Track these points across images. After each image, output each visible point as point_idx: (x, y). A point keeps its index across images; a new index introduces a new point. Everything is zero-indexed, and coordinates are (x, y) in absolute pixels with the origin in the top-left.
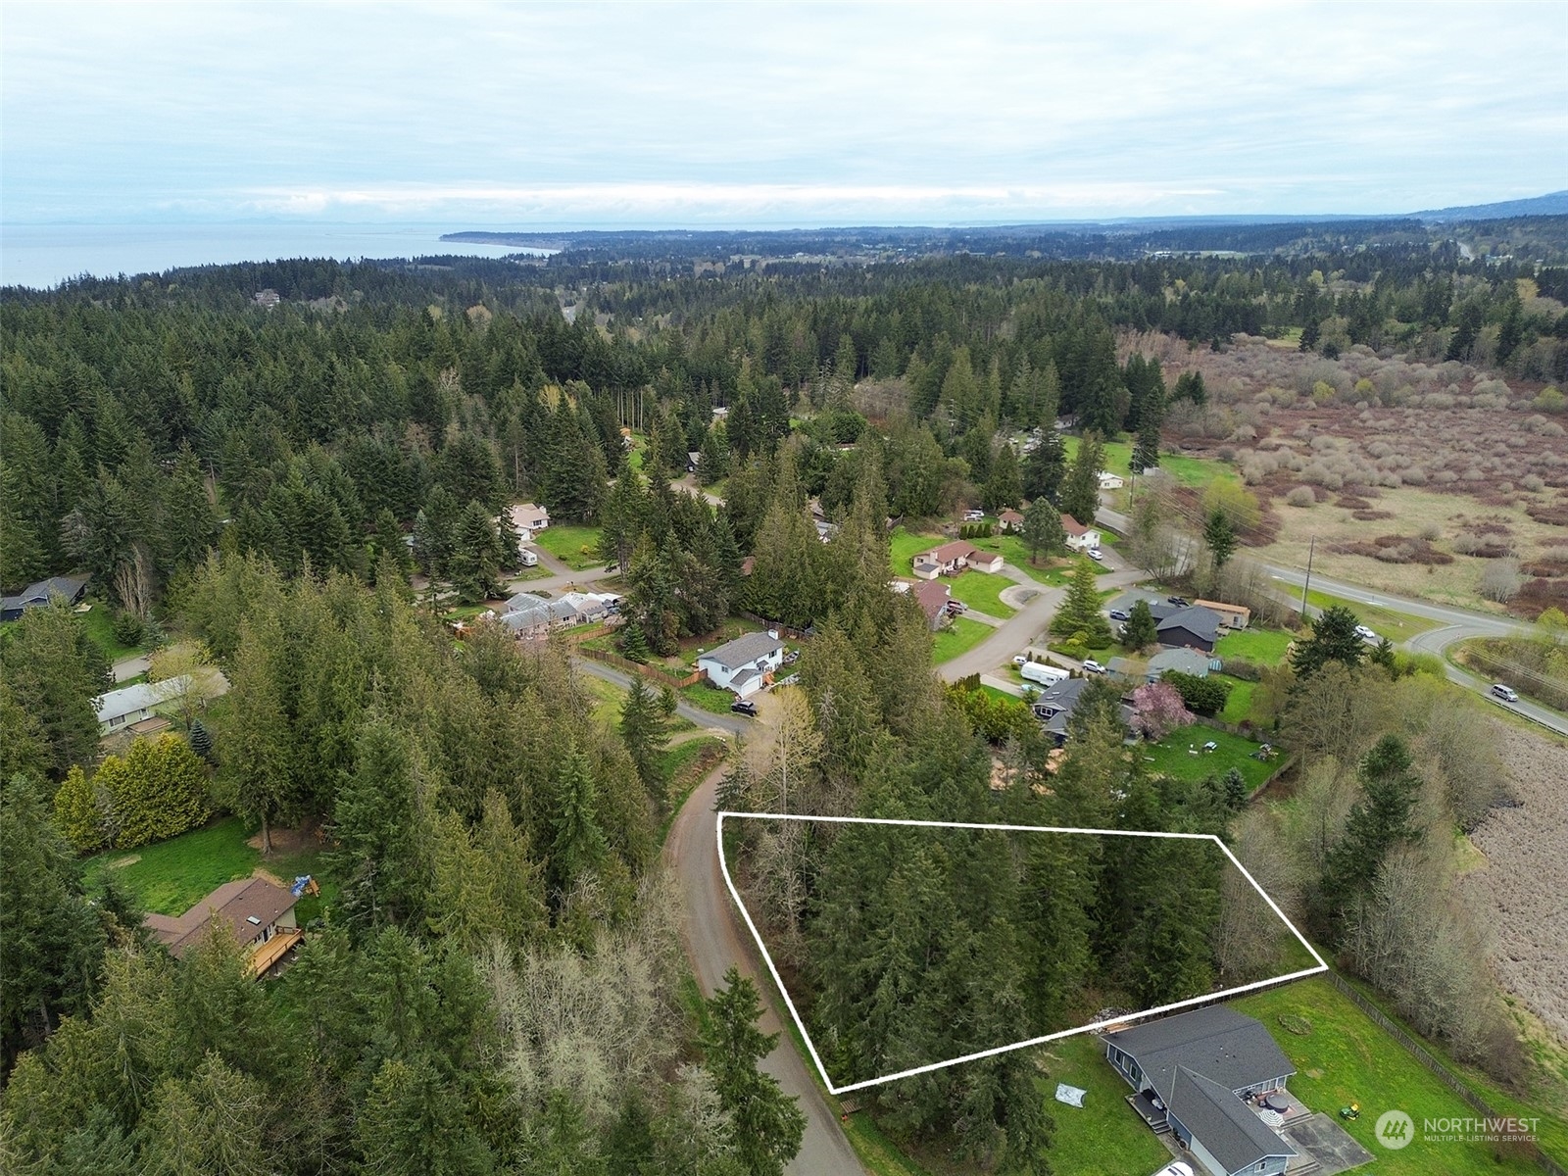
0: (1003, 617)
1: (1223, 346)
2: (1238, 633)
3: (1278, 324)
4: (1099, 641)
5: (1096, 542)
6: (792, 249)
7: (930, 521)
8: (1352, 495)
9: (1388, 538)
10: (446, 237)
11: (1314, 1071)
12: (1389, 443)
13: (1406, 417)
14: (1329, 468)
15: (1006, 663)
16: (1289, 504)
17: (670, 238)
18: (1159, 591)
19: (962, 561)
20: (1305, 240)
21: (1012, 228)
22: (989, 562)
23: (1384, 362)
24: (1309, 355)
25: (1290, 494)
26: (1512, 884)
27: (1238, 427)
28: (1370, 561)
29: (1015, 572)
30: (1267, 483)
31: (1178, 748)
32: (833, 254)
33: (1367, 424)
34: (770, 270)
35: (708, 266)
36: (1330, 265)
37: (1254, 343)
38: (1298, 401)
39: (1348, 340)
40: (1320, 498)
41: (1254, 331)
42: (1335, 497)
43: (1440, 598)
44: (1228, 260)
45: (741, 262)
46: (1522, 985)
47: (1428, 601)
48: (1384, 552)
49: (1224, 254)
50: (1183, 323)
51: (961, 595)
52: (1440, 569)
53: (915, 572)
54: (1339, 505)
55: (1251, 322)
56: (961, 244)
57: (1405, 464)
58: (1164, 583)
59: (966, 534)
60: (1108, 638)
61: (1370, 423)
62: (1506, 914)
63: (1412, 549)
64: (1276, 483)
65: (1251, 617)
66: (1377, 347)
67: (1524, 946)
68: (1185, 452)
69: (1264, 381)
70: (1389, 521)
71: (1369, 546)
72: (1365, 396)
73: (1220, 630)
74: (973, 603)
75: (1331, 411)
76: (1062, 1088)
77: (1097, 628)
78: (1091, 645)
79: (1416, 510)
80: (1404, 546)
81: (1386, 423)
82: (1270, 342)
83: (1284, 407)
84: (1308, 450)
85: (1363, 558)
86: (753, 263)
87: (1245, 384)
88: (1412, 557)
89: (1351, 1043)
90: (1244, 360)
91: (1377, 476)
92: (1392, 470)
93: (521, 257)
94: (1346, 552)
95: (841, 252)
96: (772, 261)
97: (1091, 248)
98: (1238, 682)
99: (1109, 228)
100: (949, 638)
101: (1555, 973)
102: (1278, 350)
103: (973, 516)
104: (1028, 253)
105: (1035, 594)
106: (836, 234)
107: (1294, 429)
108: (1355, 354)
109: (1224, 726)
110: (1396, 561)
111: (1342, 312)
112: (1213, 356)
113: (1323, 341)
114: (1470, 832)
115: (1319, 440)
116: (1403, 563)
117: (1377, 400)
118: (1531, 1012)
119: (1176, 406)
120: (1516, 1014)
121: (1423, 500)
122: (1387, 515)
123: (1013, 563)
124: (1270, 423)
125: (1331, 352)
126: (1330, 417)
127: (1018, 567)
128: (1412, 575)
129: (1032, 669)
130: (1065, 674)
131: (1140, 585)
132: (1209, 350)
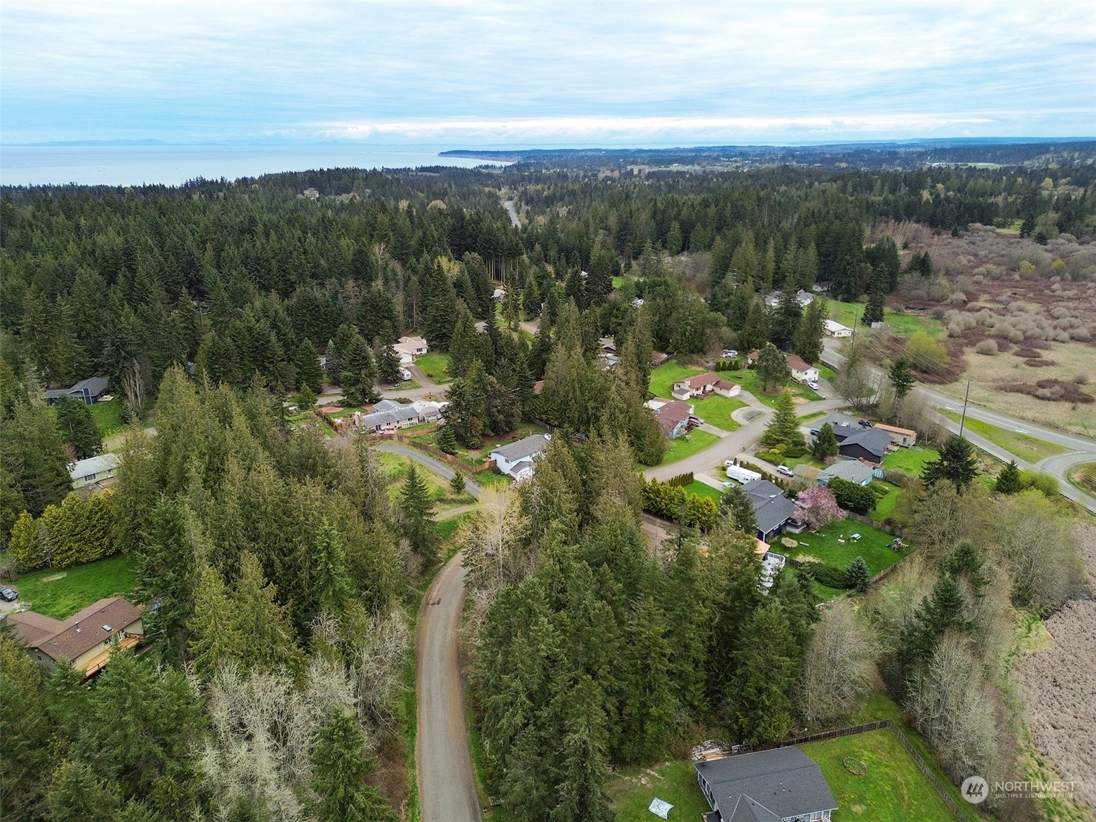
0: (730, 430)
1: (960, 232)
2: (905, 450)
3: (1005, 217)
4: (796, 450)
5: (816, 377)
6: (671, 162)
7: (695, 357)
8: (1029, 347)
9: (1048, 381)
10: (442, 154)
11: (858, 807)
12: (1068, 308)
13: (1088, 289)
14: (1014, 327)
15: (720, 465)
16: (977, 353)
17: (590, 154)
18: (855, 415)
19: (709, 387)
20: (1048, 156)
21: (831, 146)
22: (729, 389)
23: (1081, 247)
24: (1025, 240)
25: (979, 344)
26: (1069, 663)
27: (953, 293)
28: (1029, 399)
29: (749, 397)
30: (964, 336)
31: (829, 537)
32: (699, 164)
33: (1055, 294)
34: (650, 175)
35: (608, 173)
36: (1059, 174)
37: (986, 231)
38: (1007, 274)
39: (1056, 229)
40: (1002, 348)
41: (987, 222)
42: (1016, 348)
43: (1075, 429)
44: (983, 170)
45: (632, 170)
46: (1055, 750)
47: (1065, 431)
48: (1040, 392)
49: (980, 165)
50: (933, 215)
51: (703, 413)
52: (1082, 407)
53: (673, 394)
54: (1017, 354)
55: (986, 215)
56: (790, 158)
57: (1076, 325)
58: (860, 409)
59: (719, 368)
60: (802, 450)
61: (1057, 293)
62: (1058, 688)
63: (1063, 391)
64: (971, 336)
65: (918, 438)
66: (1078, 235)
67: (1066, 718)
68: (910, 311)
69: (985, 259)
70: (1052, 368)
71: (1030, 386)
72: (1058, 272)
73: (891, 447)
74: (709, 419)
75: (1030, 283)
76: (656, 802)
77: (794, 442)
78: (788, 454)
79: (1076, 360)
80: (1057, 388)
81: (1070, 293)
82: (999, 230)
83: (995, 279)
84: (1004, 312)
85: (1024, 396)
86: (640, 171)
87: (969, 261)
88: (1062, 397)
89: (896, 786)
90: (974, 244)
91: (1051, 333)
92: (1064, 329)
93: (487, 167)
94: (1011, 391)
95: (704, 163)
96: (655, 169)
97: (884, 161)
98: (894, 488)
99: (903, 146)
100: (683, 444)
101: (1086, 742)
102: (1003, 236)
103: (730, 354)
104: (837, 164)
105: (760, 414)
106: (704, 151)
107: (998, 295)
108: (1061, 241)
109: (872, 522)
110: (1049, 399)
111: (1056, 209)
112: (951, 240)
113: (1037, 229)
114: (1046, 618)
115: (1013, 305)
116: (1054, 400)
117: (1068, 275)
118: (1057, 773)
119: (907, 276)
120: (1043, 774)
121: (1084, 353)
122: (1052, 363)
123: (749, 390)
124: (981, 291)
125: (1042, 239)
126: (1029, 287)
127: (752, 393)
128: (1059, 411)
129: (736, 471)
130: (757, 476)
131: (841, 410)
132: (950, 235)
